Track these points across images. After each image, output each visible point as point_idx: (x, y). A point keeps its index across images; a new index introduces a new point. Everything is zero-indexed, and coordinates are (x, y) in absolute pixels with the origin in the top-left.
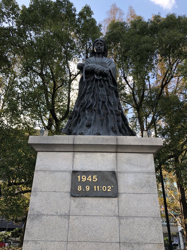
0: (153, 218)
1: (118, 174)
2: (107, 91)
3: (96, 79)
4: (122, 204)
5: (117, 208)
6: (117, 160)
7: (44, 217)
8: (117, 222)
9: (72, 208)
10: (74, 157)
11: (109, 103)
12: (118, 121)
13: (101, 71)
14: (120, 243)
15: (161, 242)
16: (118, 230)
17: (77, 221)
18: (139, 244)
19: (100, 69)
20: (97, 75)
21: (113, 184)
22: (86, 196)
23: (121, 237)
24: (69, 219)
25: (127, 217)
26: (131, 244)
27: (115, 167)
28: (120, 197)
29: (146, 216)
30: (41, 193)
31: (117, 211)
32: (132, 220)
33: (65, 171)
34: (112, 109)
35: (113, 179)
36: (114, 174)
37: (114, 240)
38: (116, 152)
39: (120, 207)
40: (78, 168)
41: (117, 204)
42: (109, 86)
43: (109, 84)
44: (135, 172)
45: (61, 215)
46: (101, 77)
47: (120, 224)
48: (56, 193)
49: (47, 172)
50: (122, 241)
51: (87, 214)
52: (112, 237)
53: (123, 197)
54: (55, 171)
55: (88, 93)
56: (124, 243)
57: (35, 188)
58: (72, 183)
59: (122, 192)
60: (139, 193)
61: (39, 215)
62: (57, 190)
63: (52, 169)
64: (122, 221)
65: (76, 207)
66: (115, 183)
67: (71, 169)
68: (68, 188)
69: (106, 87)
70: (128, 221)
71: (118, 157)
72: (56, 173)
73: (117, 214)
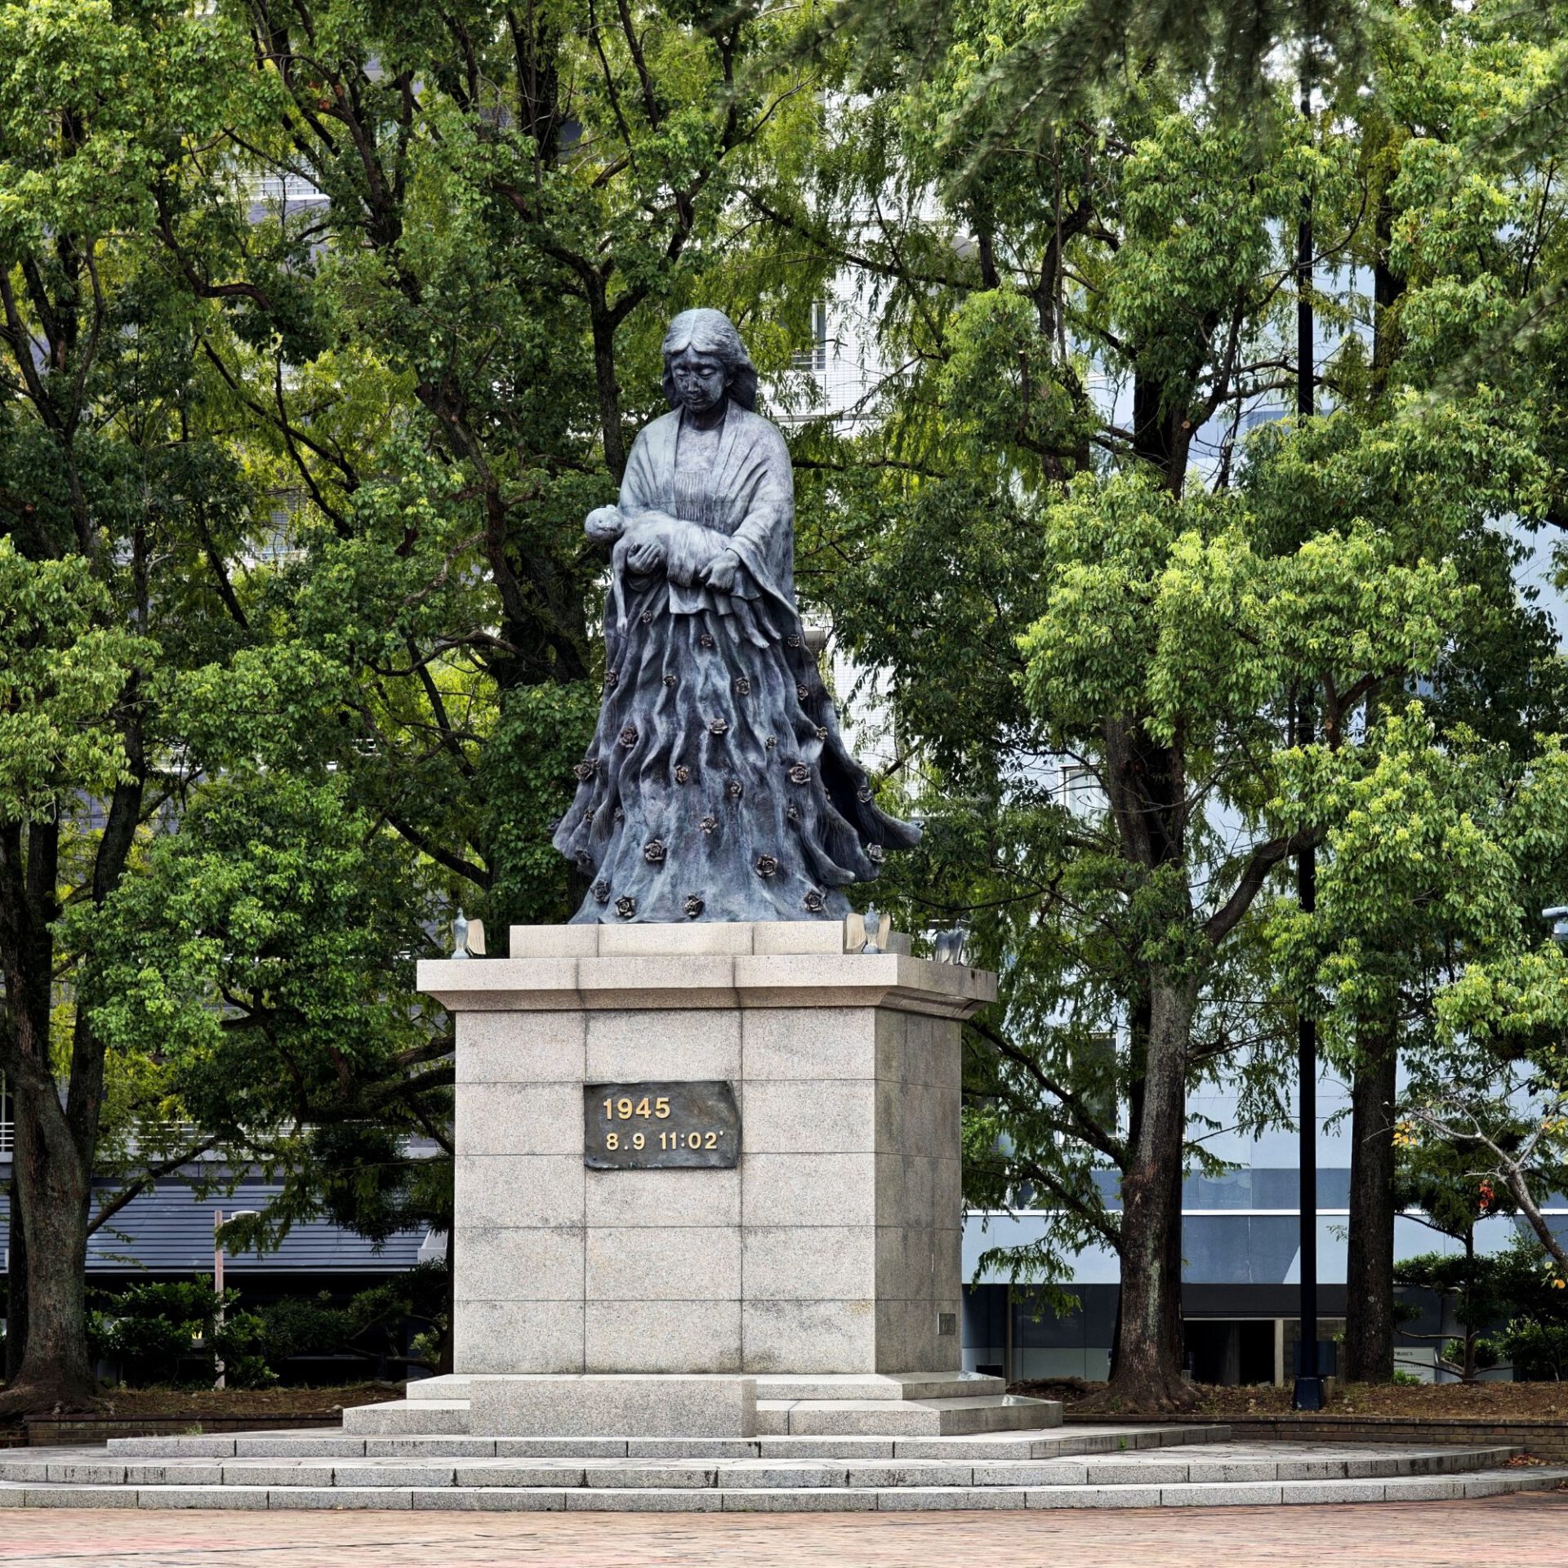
1: (744, 1088)
2: (734, 671)
3: (677, 615)
4: (753, 1189)
5: (737, 1201)
6: (741, 1037)
7: (505, 1234)
9: (591, 1205)
11: (746, 735)
13: (696, 572)
14: (741, 1301)
15: (867, 1296)
17: (609, 1242)
18: (799, 1302)
19: (691, 566)
20: (680, 588)
21: (723, 1123)
22: (635, 1168)
23: (745, 1286)
24: (584, 1239)
25: (767, 1229)
26: (775, 1303)
27: (736, 1064)
28: (746, 1166)
30: (487, 1160)
32: (783, 1237)
33: (562, 1083)
34: (760, 764)
35: (722, 1108)
36: (725, 1090)
37: (723, 1293)
38: (741, 1009)
39: (747, 1198)
40: (606, 1071)
41: (737, 1190)
44: (804, 1081)
45: (559, 1227)
46: (702, 601)
47: (744, 1249)
48: (535, 1160)
49: (499, 1086)
50: (747, 1295)
51: (642, 1223)
52: (718, 1285)
53: (755, 1166)
54: (524, 1085)
56: (756, 1302)
57: (466, 1145)
58: (586, 1124)
59: (755, 1150)
61: (490, 1230)
62: (538, 1150)
63: (515, 1077)
64: (751, 1240)
65: (605, 1202)
66: (732, 1120)
67: (580, 1074)
68: (575, 1141)
69: (727, 653)
70: (771, 1239)
71: (748, 1026)
72: (531, 1091)
73: (736, 1220)
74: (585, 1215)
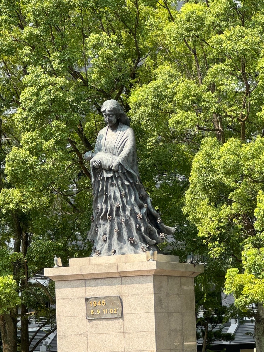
0: (149, 332)
2: (121, 191)
3: (106, 177)
4: (126, 323)
5: (122, 326)
6: (122, 284)
7: (69, 336)
8: (123, 337)
10: (85, 284)
13: (109, 166)
15: (154, 349)
16: (123, 342)
20: (106, 171)
22: (98, 319)
23: (125, 348)
25: (130, 333)
28: (124, 317)
29: (144, 331)
31: (122, 328)
33: (80, 298)
34: (129, 214)
35: (118, 303)
36: (119, 298)
37: (120, 350)
38: (121, 277)
39: (124, 325)
41: (122, 323)
44: (137, 295)
45: (81, 335)
49: (66, 299)
50: (126, 350)
51: (100, 333)
53: (126, 317)
55: (100, 196)
58: (86, 308)
59: (126, 313)
60: (139, 312)
61: (65, 336)
63: (69, 297)
64: (126, 336)
66: (121, 305)
68: (84, 312)
69: (119, 186)
71: (123, 281)
72: (73, 300)
73: (122, 331)
74: (87, 331)
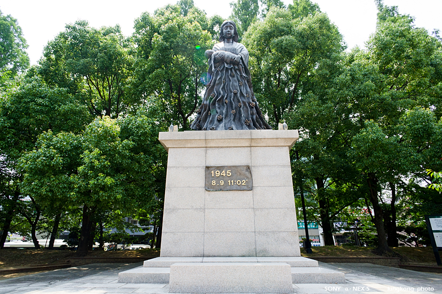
0: (288, 209)
1: (253, 168)
2: (239, 81)
3: (227, 68)
4: (257, 197)
5: (252, 201)
6: (251, 154)
7: (180, 211)
8: (252, 214)
9: (207, 202)
10: (206, 153)
11: (242, 94)
12: (252, 114)
13: (232, 58)
14: (255, 232)
16: (253, 221)
17: (212, 213)
18: (273, 232)
19: (231, 57)
20: (227, 64)
21: (247, 178)
22: (220, 191)
23: (256, 227)
24: (204, 212)
25: (262, 209)
26: (266, 233)
27: (249, 162)
28: (254, 190)
29: (281, 207)
30: (175, 189)
31: (252, 203)
32: (267, 212)
33: (198, 167)
34: (244, 100)
35: (247, 174)
36: (248, 168)
37: (249, 230)
38: (251, 147)
39: (255, 200)
40: (212, 163)
42: (241, 76)
43: (241, 73)
44: (270, 166)
45: (197, 209)
46: (232, 66)
47: (255, 215)
48: (190, 189)
49: (180, 168)
50: (257, 230)
51: (223, 208)
52: (247, 227)
53: (257, 190)
55: (218, 84)
56: (259, 233)
58: (206, 178)
59: (256, 186)
60: (273, 186)
61: (174, 210)
62: (191, 186)
63: (185, 165)
64: (257, 213)
65: (211, 201)
66: (250, 177)
67: (204, 165)
69: (237, 77)
70: (263, 213)
71: (252, 151)
72: (189, 169)
73: (252, 206)
74: (205, 205)
